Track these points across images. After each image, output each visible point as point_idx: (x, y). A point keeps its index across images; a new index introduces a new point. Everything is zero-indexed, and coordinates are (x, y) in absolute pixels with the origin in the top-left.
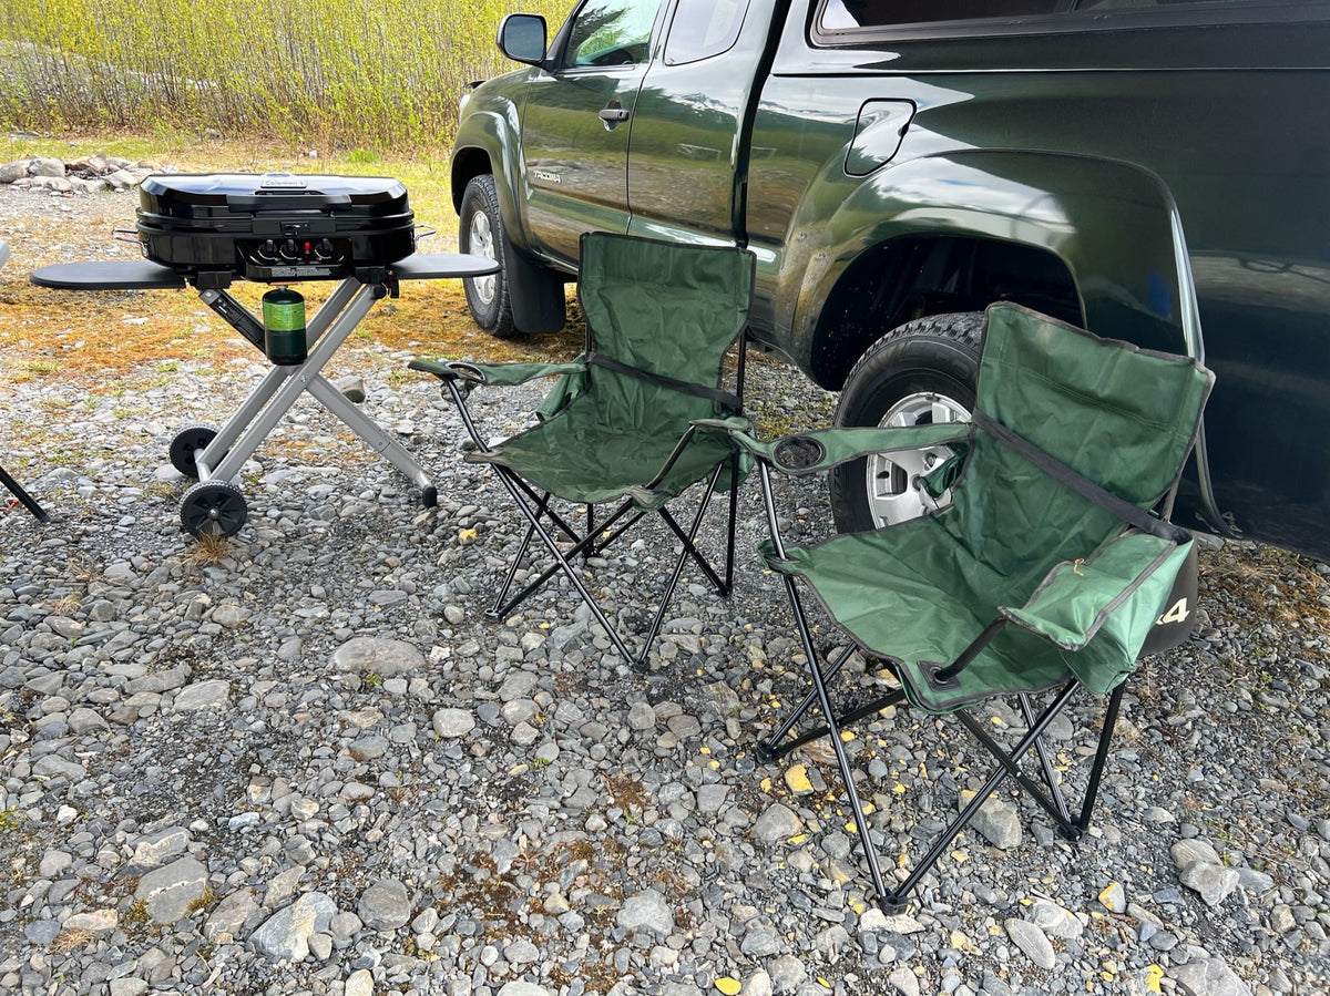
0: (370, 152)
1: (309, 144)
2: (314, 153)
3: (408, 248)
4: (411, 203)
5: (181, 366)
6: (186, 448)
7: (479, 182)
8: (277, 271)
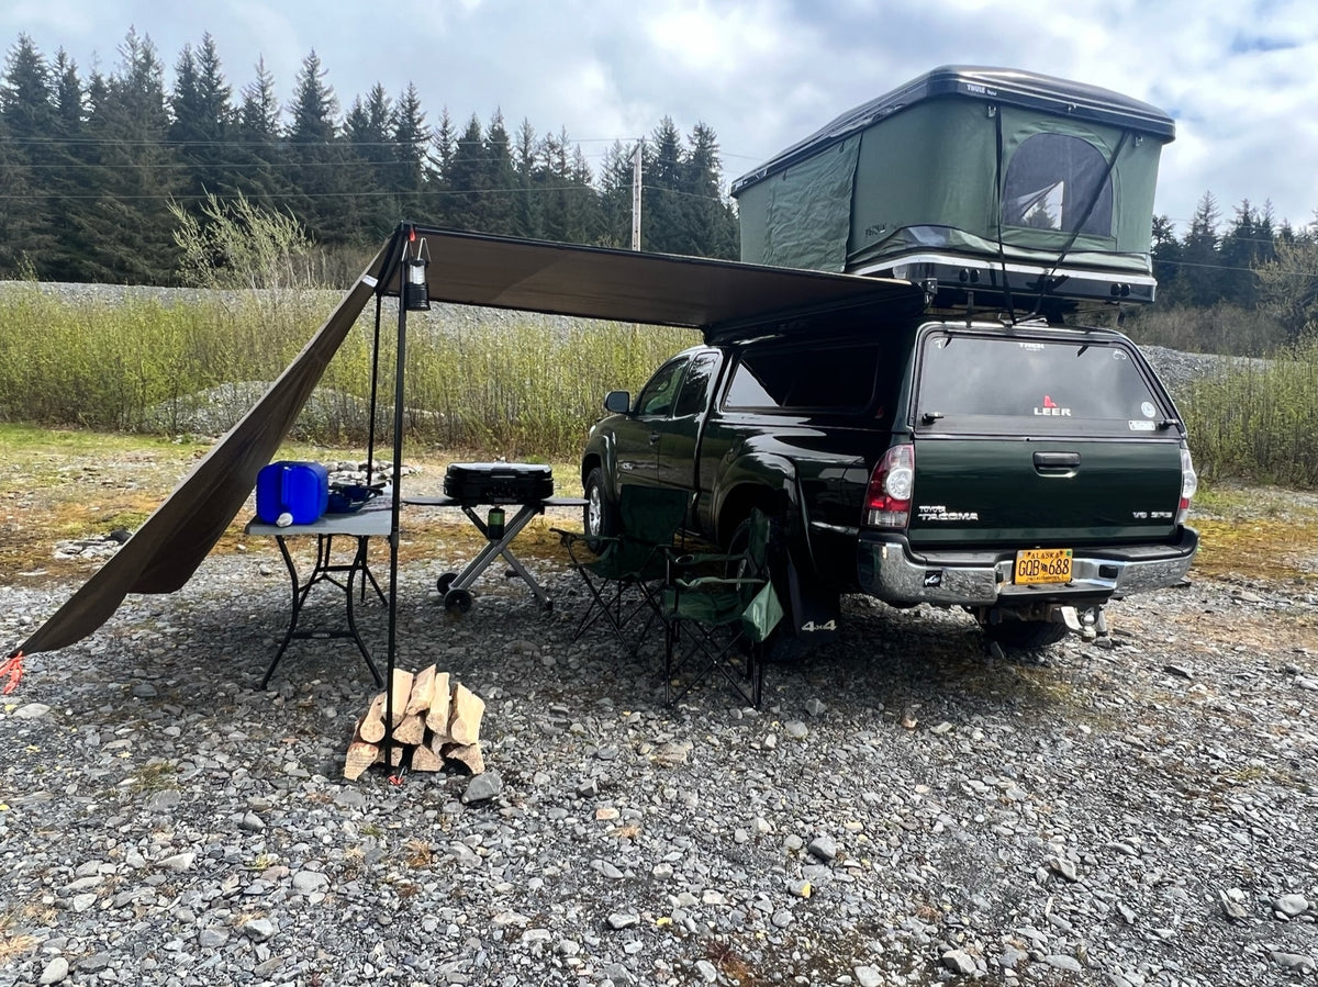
0: (541, 458)
1: (500, 453)
2: (503, 458)
3: (551, 494)
4: (553, 475)
5: (433, 561)
6: (444, 581)
7: (595, 472)
8: (496, 500)
